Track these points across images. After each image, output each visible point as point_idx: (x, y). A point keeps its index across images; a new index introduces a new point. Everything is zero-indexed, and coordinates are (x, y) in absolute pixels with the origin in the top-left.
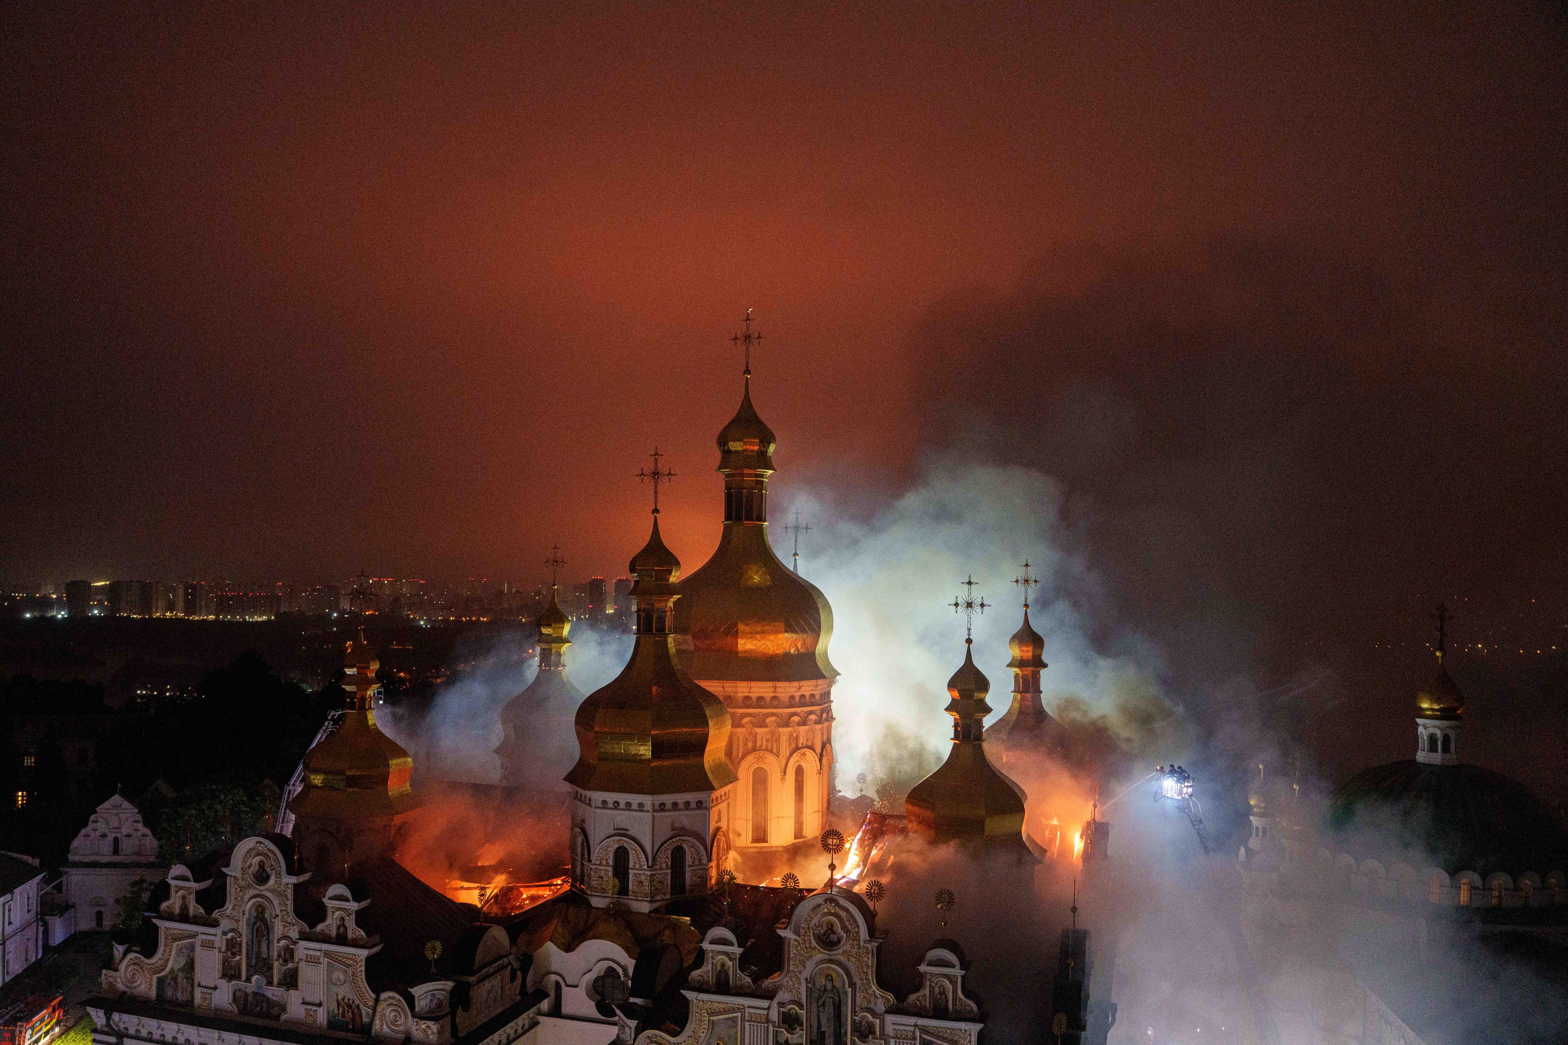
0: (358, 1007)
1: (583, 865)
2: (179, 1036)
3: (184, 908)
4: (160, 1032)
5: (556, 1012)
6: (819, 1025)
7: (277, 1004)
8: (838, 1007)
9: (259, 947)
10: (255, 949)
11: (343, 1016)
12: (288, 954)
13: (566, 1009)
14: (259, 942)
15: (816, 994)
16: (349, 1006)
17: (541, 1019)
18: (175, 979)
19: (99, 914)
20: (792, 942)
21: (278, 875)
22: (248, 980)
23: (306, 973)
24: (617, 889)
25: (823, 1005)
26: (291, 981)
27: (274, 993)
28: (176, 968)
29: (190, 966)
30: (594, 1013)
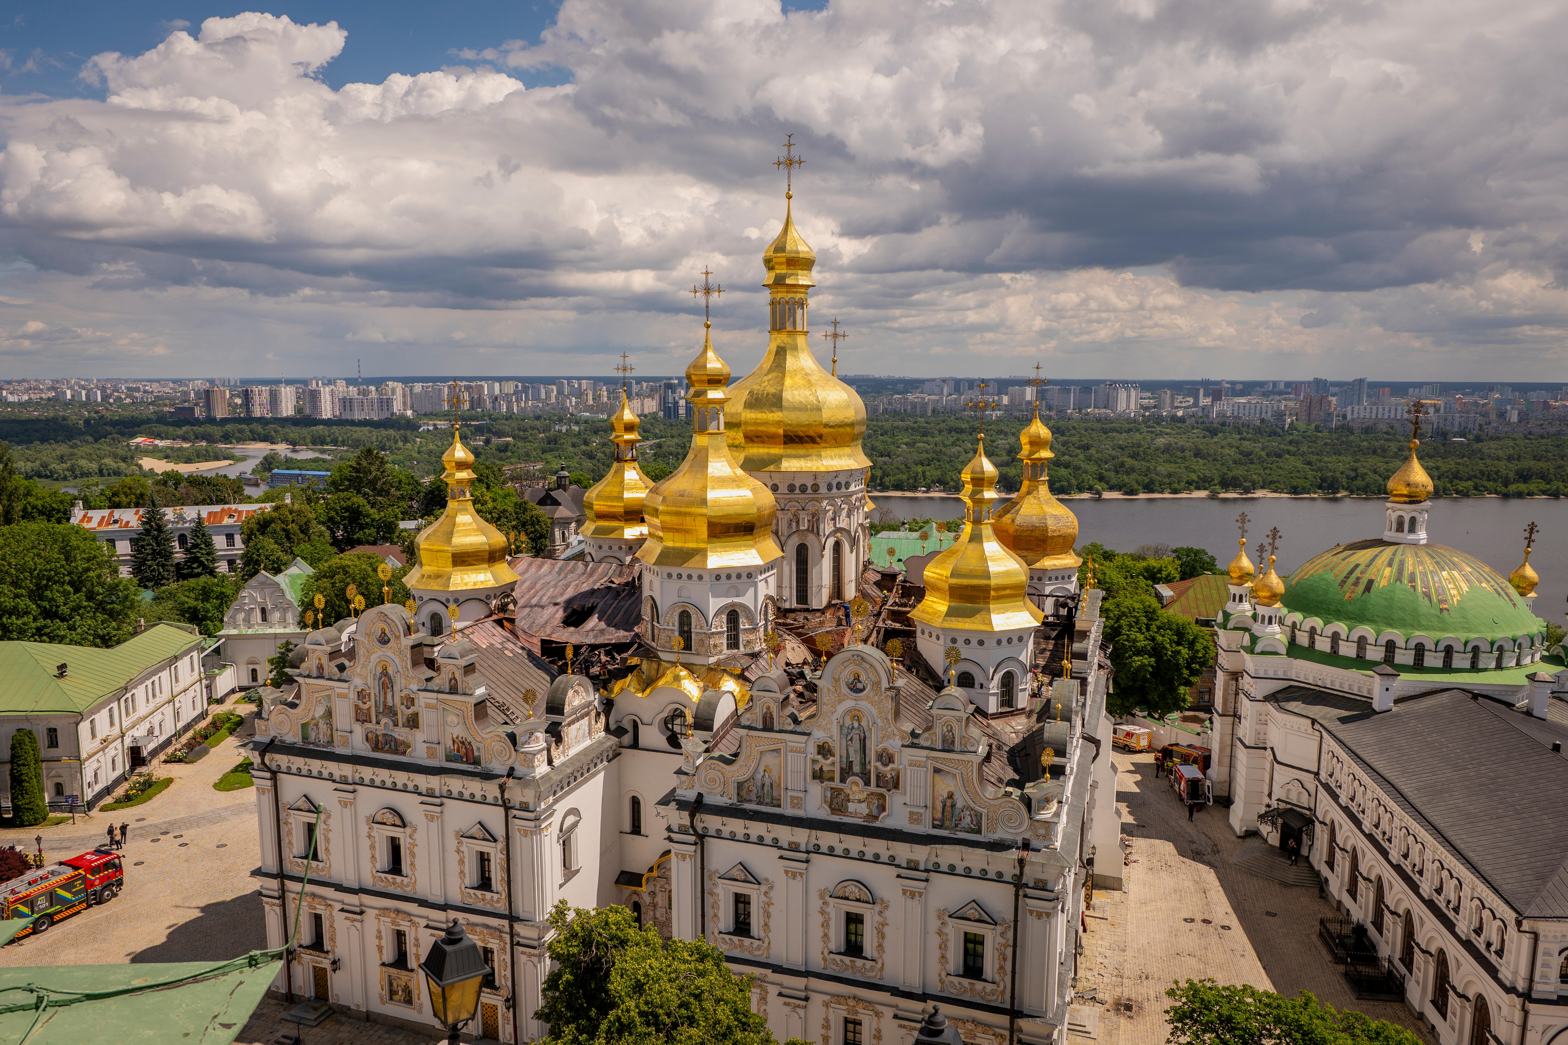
0: (470, 743)
1: (653, 625)
2: (323, 770)
3: (320, 668)
4: (307, 768)
5: (635, 745)
6: (848, 757)
7: (403, 743)
8: (863, 741)
9: (385, 698)
10: (382, 699)
11: (458, 751)
12: (410, 701)
13: (642, 742)
14: (385, 693)
15: (845, 731)
16: (463, 743)
17: (624, 750)
18: (317, 725)
19: (254, 671)
20: (826, 690)
21: (398, 638)
22: (378, 723)
23: (426, 718)
24: (682, 645)
25: (851, 740)
26: (413, 722)
27: (401, 733)
28: (317, 716)
29: (329, 714)
30: (665, 745)
